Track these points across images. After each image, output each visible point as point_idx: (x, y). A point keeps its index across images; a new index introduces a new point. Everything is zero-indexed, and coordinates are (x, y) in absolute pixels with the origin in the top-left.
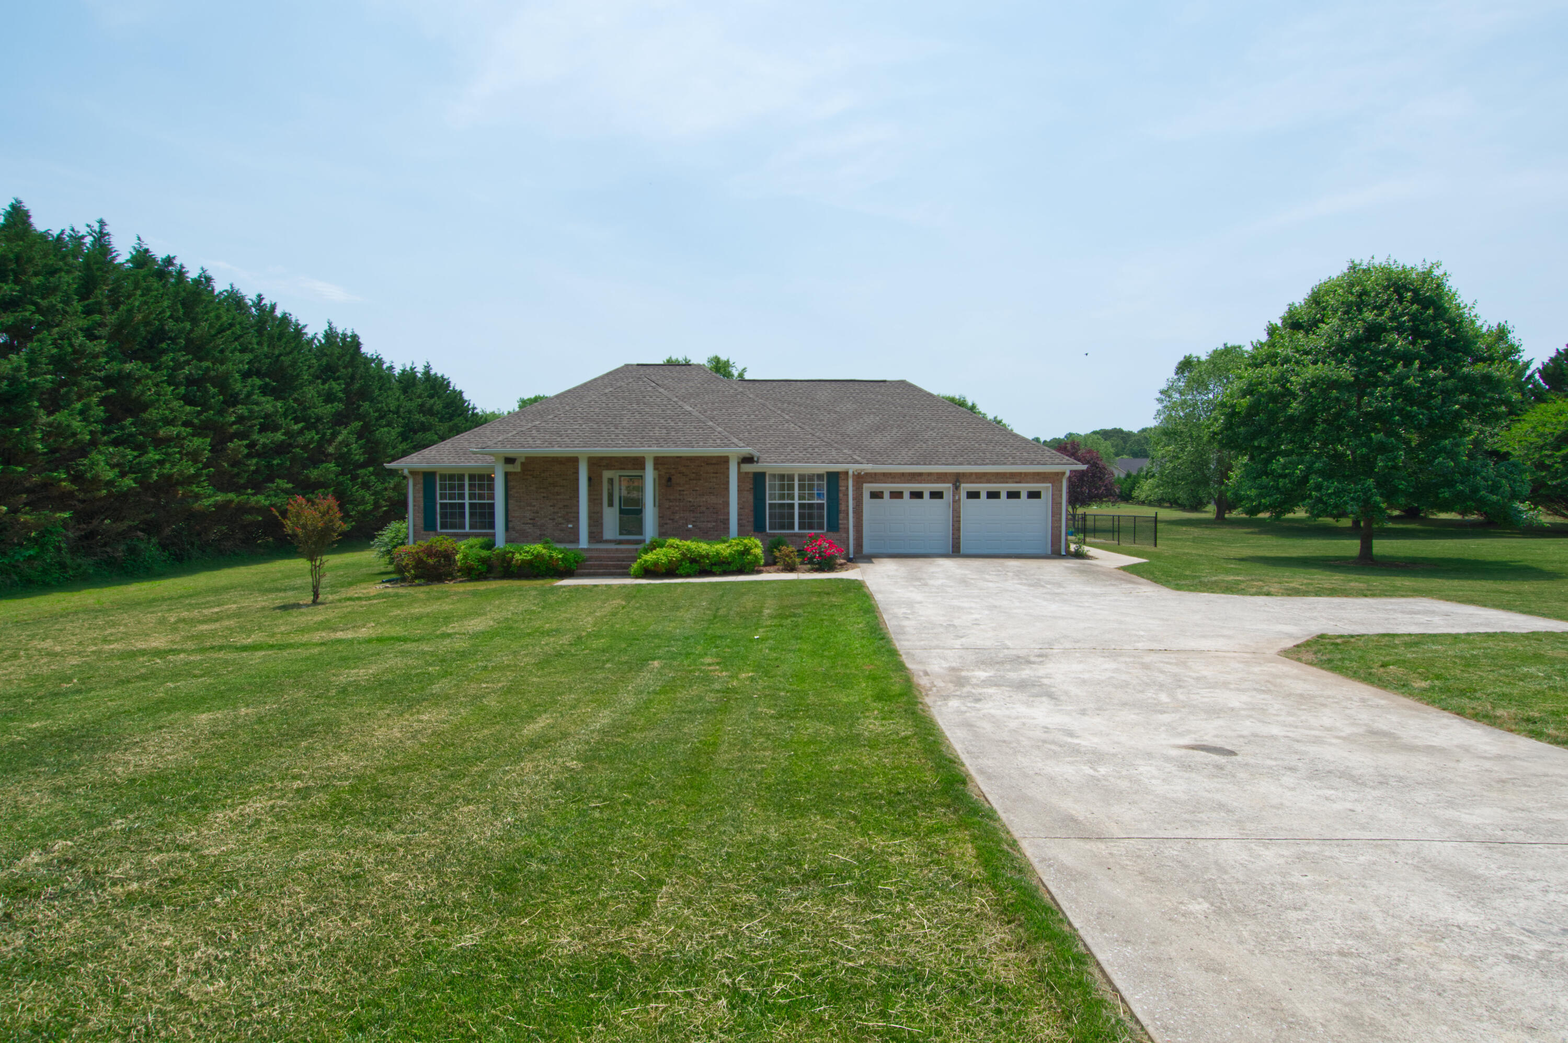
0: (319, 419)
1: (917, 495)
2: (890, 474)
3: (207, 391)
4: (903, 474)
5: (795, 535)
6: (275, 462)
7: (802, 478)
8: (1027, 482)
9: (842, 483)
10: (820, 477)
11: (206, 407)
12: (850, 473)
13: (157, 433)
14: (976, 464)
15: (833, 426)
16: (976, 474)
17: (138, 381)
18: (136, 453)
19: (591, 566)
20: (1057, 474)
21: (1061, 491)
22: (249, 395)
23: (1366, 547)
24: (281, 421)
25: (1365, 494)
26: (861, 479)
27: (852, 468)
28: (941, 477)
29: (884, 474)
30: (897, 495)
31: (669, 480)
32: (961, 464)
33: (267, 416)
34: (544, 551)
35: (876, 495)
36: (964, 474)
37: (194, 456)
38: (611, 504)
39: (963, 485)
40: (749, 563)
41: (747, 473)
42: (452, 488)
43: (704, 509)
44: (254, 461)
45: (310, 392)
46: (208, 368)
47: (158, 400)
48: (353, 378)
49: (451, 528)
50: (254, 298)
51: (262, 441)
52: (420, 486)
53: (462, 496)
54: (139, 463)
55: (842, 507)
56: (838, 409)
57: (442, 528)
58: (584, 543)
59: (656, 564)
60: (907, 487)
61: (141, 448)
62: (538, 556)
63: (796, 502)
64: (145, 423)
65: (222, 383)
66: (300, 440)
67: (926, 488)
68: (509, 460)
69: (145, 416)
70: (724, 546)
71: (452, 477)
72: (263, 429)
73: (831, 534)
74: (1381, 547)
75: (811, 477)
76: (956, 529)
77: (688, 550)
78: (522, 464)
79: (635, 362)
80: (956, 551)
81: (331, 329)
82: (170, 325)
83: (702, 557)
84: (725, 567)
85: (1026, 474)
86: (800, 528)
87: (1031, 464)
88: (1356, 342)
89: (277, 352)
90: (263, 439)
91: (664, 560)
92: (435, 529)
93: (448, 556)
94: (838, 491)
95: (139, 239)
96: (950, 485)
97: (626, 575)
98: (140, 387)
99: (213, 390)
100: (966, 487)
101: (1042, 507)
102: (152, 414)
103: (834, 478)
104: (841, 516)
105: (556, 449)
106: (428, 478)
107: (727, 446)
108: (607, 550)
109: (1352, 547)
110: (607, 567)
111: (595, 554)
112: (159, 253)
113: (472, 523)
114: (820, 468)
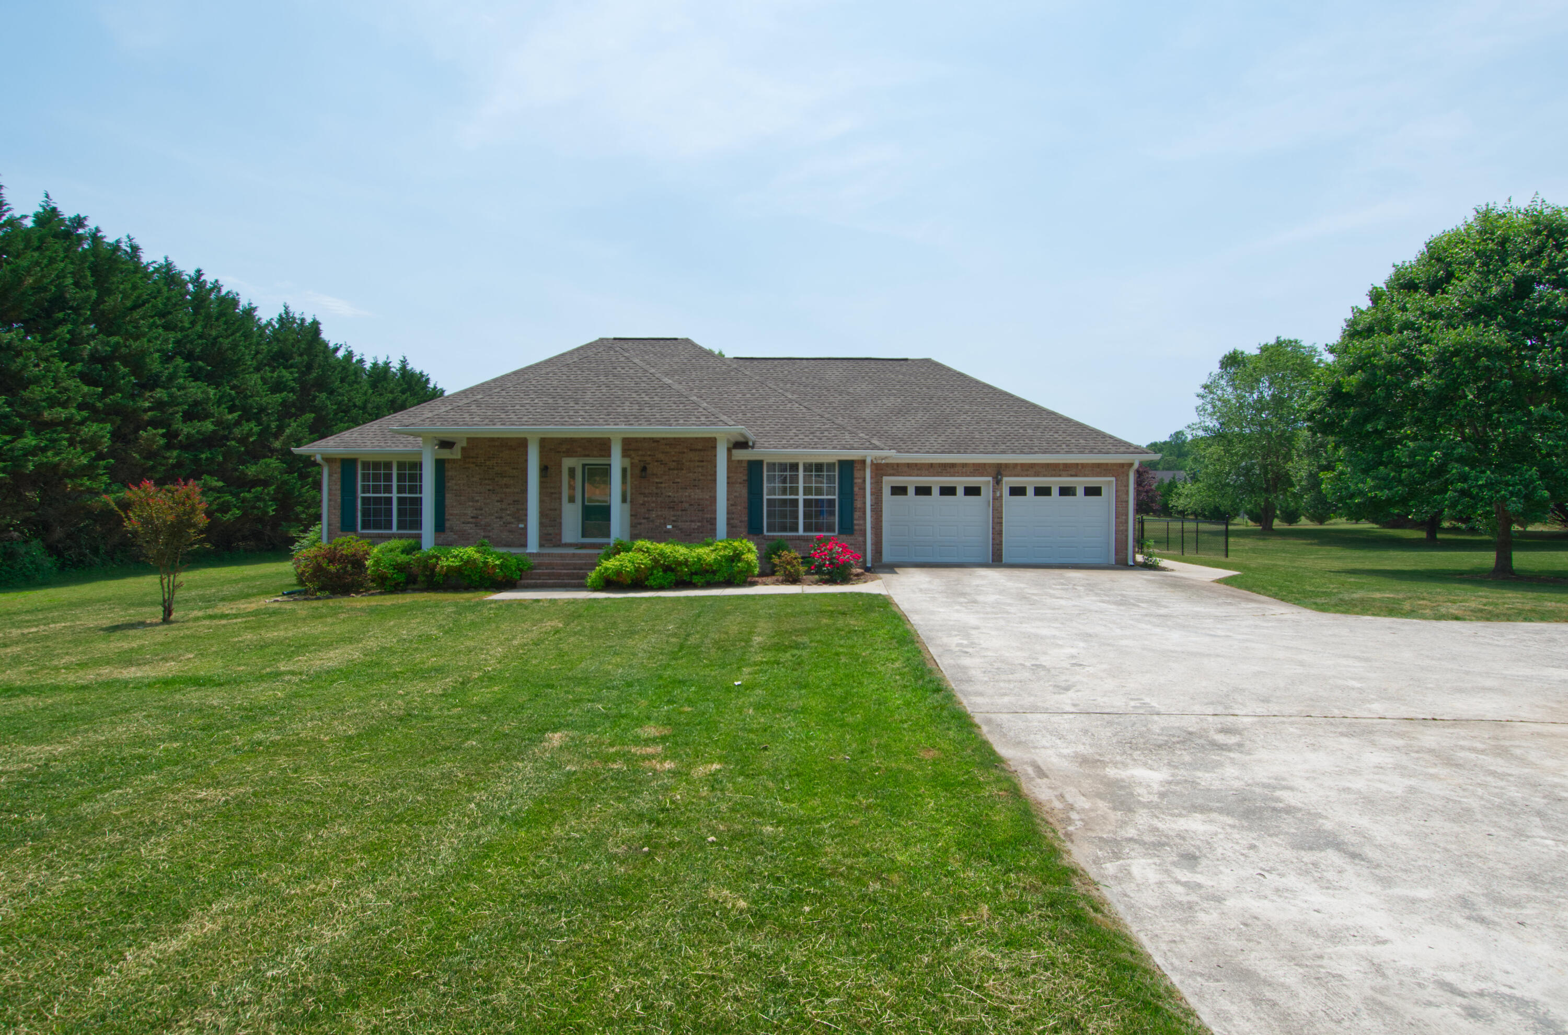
0: (262, 410)
1: (948, 491)
2: (916, 465)
3: (116, 371)
4: (932, 465)
5: (799, 538)
6: (203, 456)
7: (808, 467)
8: (1085, 476)
9: (857, 474)
10: (830, 466)
11: (110, 389)
12: (868, 461)
13: (40, 414)
14: (1022, 452)
15: (846, 409)
16: (1022, 465)
17: (19, 354)
18: (8, 438)
19: (540, 576)
20: (1122, 465)
21: (1127, 486)
22: (171, 378)
23: (1504, 560)
24: (214, 410)
25: (1526, 487)
26: (881, 469)
27: (870, 455)
28: (979, 469)
29: (909, 465)
30: (923, 491)
31: (644, 469)
32: (1003, 452)
33: (196, 403)
34: (477, 556)
35: (899, 491)
36: (1007, 465)
37: (91, 444)
38: (572, 500)
39: (1005, 479)
40: (740, 572)
41: (740, 462)
42: (376, 478)
43: (686, 505)
44: (175, 453)
45: (254, 379)
46: (118, 343)
47: (44, 376)
48: (309, 367)
49: (376, 528)
50: (193, 273)
51: (186, 430)
52: (337, 476)
53: (388, 489)
54: (12, 450)
55: (858, 504)
56: (851, 390)
57: (363, 528)
58: (533, 545)
59: (619, 573)
60: (936, 482)
61: (17, 432)
62: (469, 562)
63: (801, 497)
64: (25, 403)
65: (136, 363)
66: (237, 431)
67: (960, 482)
68: (446, 444)
69: (26, 394)
70: (707, 550)
71: (377, 465)
72: (189, 416)
73: (843, 537)
75: (819, 467)
76: (998, 533)
77: (662, 554)
78: (463, 449)
79: (612, 337)
80: (997, 560)
81: (287, 313)
82: (72, 293)
83: (679, 564)
84: (709, 577)
85: (1083, 466)
86: (805, 530)
87: (1091, 452)
88: (1504, 299)
89: (214, 333)
90: (187, 429)
91: (630, 567)
92: (354, 530)
93: (357, 562)
94: (852, 485)
95: (47, 196)
96: (990, 479)
97: (581, 587)
98: (20, 360)
99: (123, 370)
100: (1009, 481)
101: (1102, 506)
102: (35, 392)
103: (848, 468)
104: (857, 515)
105: (498, 427)
106: (347, 465)
107: (714, 424)
108: (562, 556)
109: (1486, 560)
110: (559, 576)
111: (546, 560)
112: (68, 212)
113: (399, 522)
114: (830, 455)
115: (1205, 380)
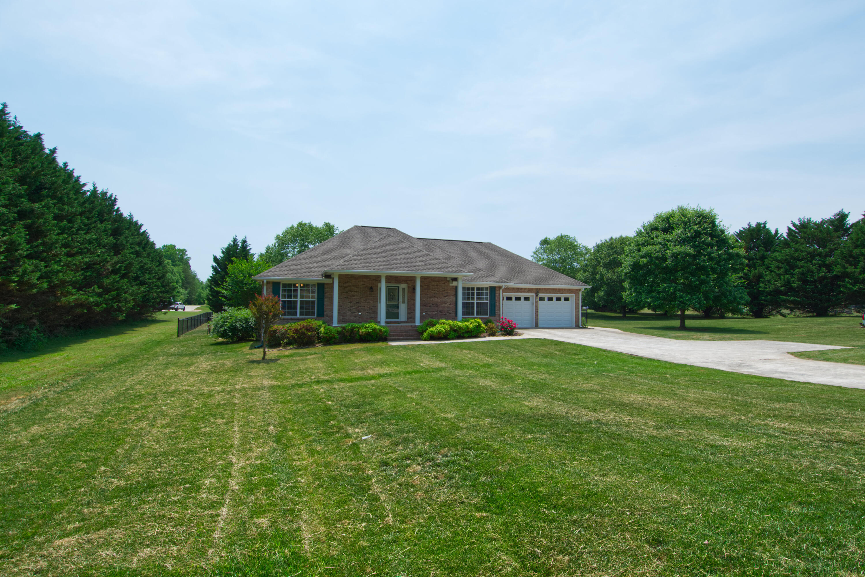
1: (518, 299)
4: (514, 288)
7: (478, 289)
8: (565, 293)
9: (497, 292)
10: (487, 288)
12: (502, 287)
20: (577, 290)
21: (579, 297)
23: (683, 323)
25: (699, 299)
27: (504, 285)
28: (530, 290)
30: (510, 299)
31: (414, 289)
32: (540, 284)
36: (540, 289)
39: (539, 294)
40: (480, 332)
41: (451, 286)
42: (290, 291)
43: (431, 305)
49: (289, 315)
52: (270, 290)
53: (296, 297)
55: (497, 304)
57: (282, 315)
58: (382, 322)
60: (514, 295)
63: (475, 301)
67: (522, 295)
70: (470, 323)
71: (290, 285)
74: (688, 323)
75: (482, 289)
76: (537, 315)
77: (453, 325)
79: (360, 225)
80: (537, 326)
83: (460, 329)
84: (470, 334)
85: (565, 290)
86: (477, 315)
87: (568, 284)
91: (442, 330)
94: (495, 296)
96: (534, 294)
100: (541, 295)
101: (567, 304)
103: (493, 290)
104: (497, 308)
106: (275, 285)
108: (396, 327)
109: (677, 323)
113: (300, 312)
114: (487, 284)
115: (534, 250)
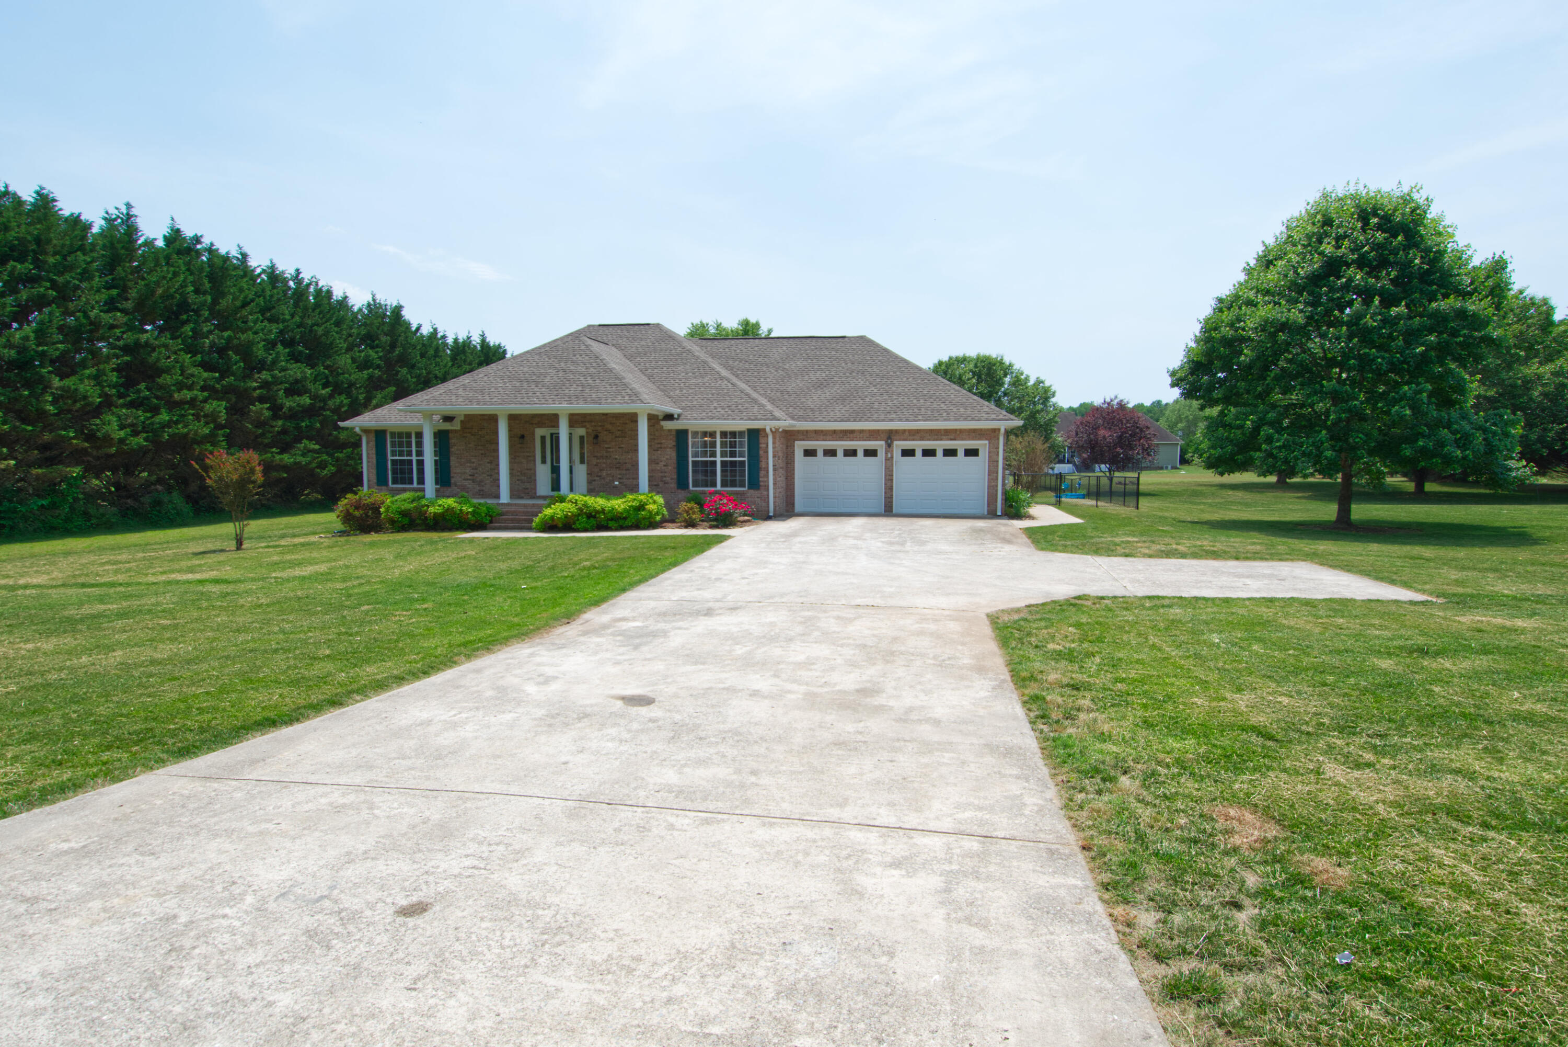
0: (351, 385)
1: (852, 453)
2: (822, 431)
3: (230, 359)
4: (835, 432)
5: (717, 492)
6: (303, 424)
7: (724, 434)
8: (963, 439)
9: (762, 440)
10: (741, 433)
11: (224, 374)
12: (768, 430)
13: (171, 396)
14: (907, 420)
15: (777, 382)
16: (910, 431)
17: (154, 350)
18: (149, 415)
19: (506, 520)
20: (993, 430)
21: (997, 448)
22: (274, 362)
23: (1344, 511)
24: (311, 386)
26: (789, 437)
28: (873, 435)
29: (816, 432)
30: (831, 453)
31: (596, 437)
32: (891, 420)
33: (297, 381)
34: (455, 505)
35: (810, 453)
36: (897, 431)
37: (211, 418)
38: (544, 461)
39: (895, 443)
40: (644, 518)
41: (670, 431)
42: (401, 445)
43: (629, 466)
44: (280, 423)
45: (344, 361)
46: (230, 336)
47: (174, 367)
48: (393, 346)
49: (402, 483)
50: (293, 272)
51: (288, 404)
52: (373, 444)
53: (409, 453)
54: (152, 424)
55: (763, 465)
56: (787, 367)
57: (393, 483)
58: (505, 497)
59: (552, 518)
60: (841, 445)
61: (155, 410)
62: (449, 510)
63: (718, 459)
64: (161, 387)
65: (245, 351)
66: (330, 403)
67: (860, 445)
68: (448, 419)
69: (160, 380)
70: (620, 501)
71: (400, 435)
72: (290, 392)
73: (752, 491)
74: (1361, 511)
75: (733, 434)
76: (889, 488)
77: (585, 505)
78: (462, 422)
79: (598, 323)
80: (888, 510)
81: (374, 300)
82: (192, 298)
83: (598, 512)
84: (621, 522)
85: (961, 431)
86: (722, 486)
87: (965, 420)
89: (310, 322)
90: (289, 403)
91: (560, 515)
92: (386, 484)
93: (375, 508)
94: (758, 448)
95: (173, 219)
96: (883, 443)
97: (530, 529)
98: (154, 355)
99: (235, 358)
100: (900, 444)
101: (979, 465)
102: (166, 379)
103: (755, 435)
104: (762, 473)
105: (475, 406)
106: (379, 435)
107: (633, 402)
108: (525, 505)
109: (1328, 511)
110: (519, 521)
111: (513, 509)
112: (189, 232)
113: (418, 479)
114: (740, 424)
